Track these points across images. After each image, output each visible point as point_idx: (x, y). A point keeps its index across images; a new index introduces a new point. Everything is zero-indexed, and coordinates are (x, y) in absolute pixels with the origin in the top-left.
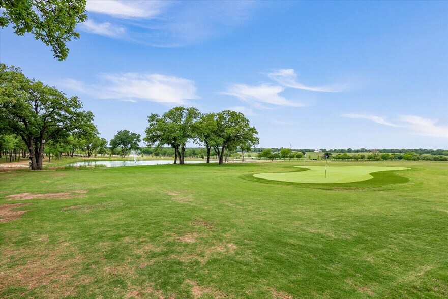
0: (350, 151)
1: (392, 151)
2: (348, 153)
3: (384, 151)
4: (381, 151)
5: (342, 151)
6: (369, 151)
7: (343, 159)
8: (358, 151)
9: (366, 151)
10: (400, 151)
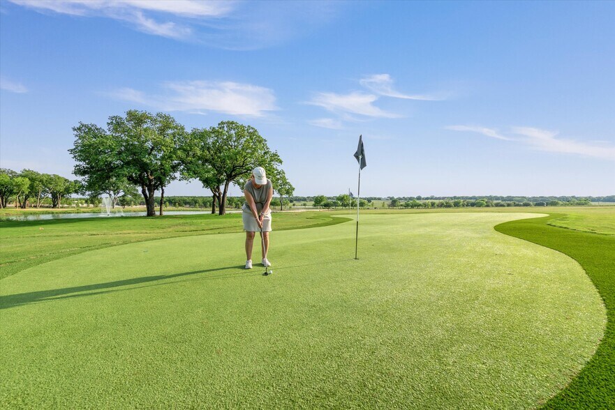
0: (419, 198)
1: (463, 198)
2: (418, 201)
3: (455, 198)
4: (451, 198)
5: (411, 199)
6: (439, 198)
7: (412, 207)
8: (427, 199)
9: (436, 199)
10: (471, 198)
